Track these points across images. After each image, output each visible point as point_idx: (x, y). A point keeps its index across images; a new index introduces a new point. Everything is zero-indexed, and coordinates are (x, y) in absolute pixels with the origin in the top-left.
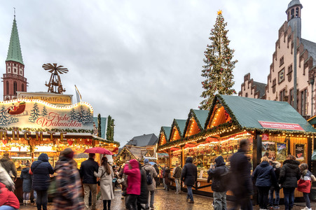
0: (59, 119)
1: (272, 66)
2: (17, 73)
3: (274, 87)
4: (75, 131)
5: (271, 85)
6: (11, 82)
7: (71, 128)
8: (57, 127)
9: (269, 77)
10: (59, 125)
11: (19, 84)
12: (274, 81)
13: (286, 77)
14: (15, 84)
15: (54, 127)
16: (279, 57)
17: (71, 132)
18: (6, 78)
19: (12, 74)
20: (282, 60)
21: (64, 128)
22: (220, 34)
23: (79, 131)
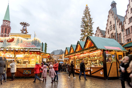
0: (27, 44)
1: (107, 24)
2: (7, 25)
3: (108, 32)
4: (33, 49)
5: (107, 31)
6: (4, 28)
7: (31, 48)
8: (26, 47)
9: (106, 28)
10: (27, 46)
11: (8, 29)
12: (108, 30)
13: (113, 29)
14: (6, 29)
15: (25, 47)
16: (109, 21)
17: (31, 49)
18: (3, 26)
19: (5, 25)
20: (111, 22)
21: (29, 48)
22: (87, 12)
23: (35, 49)
